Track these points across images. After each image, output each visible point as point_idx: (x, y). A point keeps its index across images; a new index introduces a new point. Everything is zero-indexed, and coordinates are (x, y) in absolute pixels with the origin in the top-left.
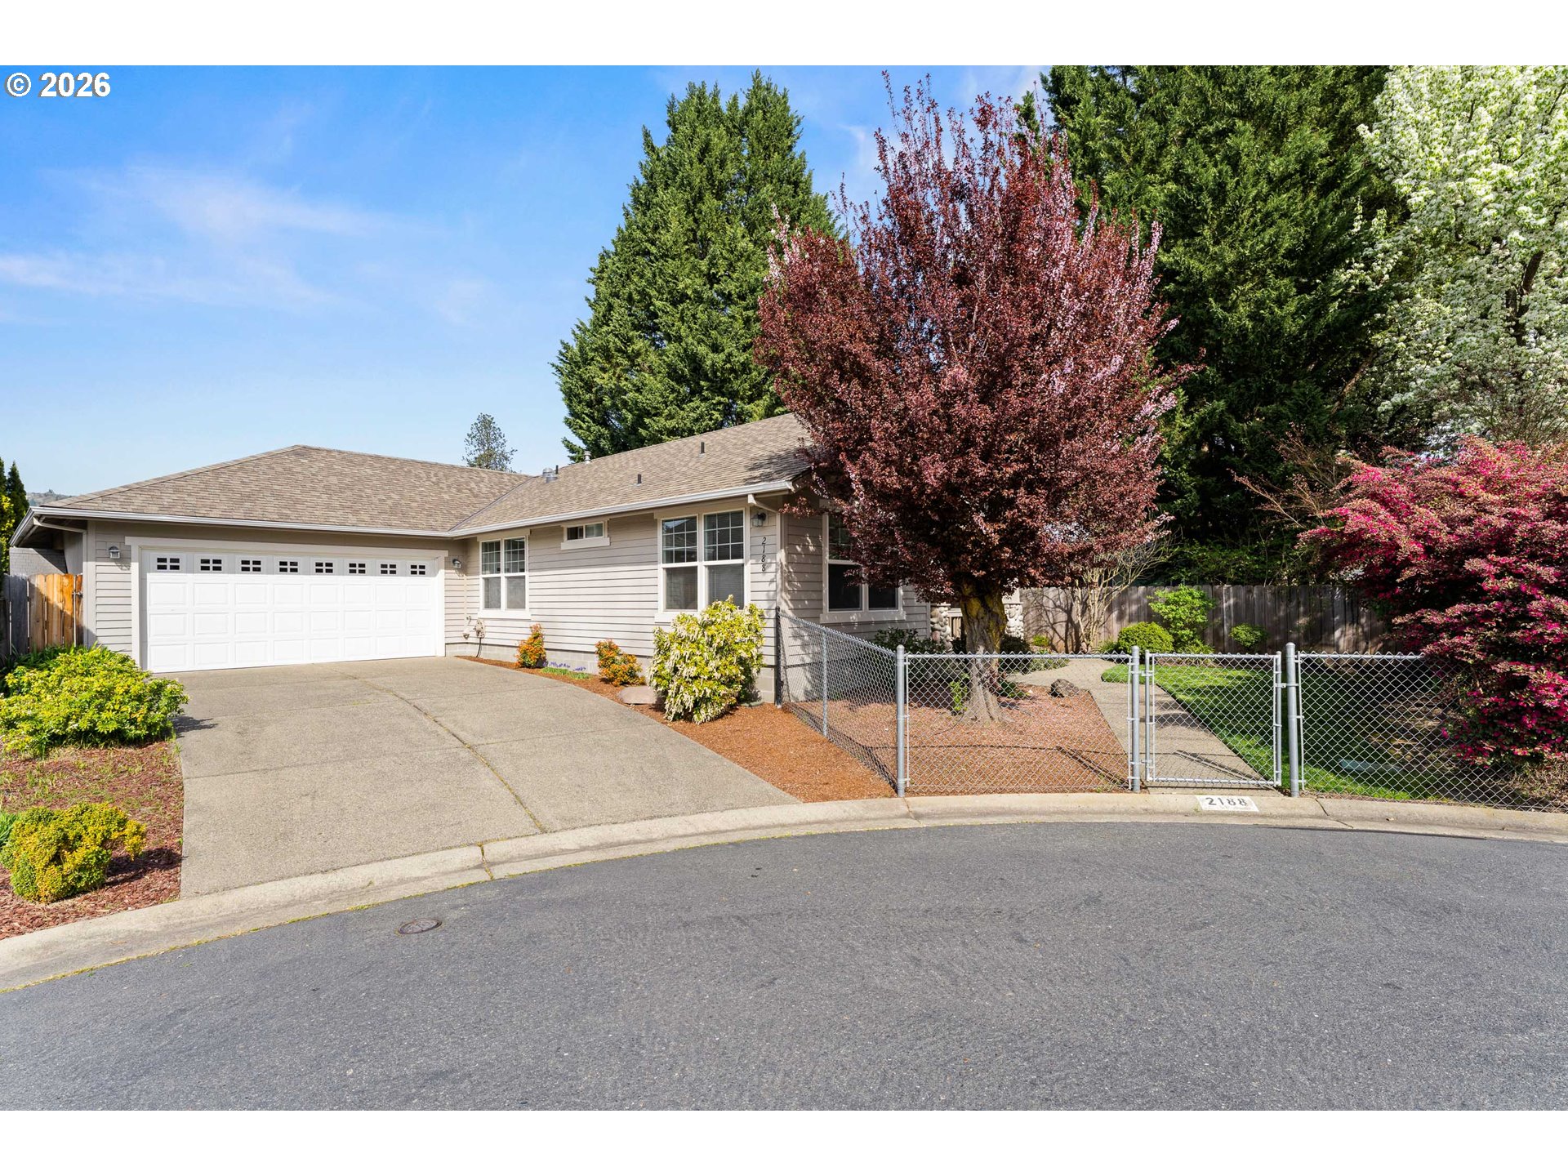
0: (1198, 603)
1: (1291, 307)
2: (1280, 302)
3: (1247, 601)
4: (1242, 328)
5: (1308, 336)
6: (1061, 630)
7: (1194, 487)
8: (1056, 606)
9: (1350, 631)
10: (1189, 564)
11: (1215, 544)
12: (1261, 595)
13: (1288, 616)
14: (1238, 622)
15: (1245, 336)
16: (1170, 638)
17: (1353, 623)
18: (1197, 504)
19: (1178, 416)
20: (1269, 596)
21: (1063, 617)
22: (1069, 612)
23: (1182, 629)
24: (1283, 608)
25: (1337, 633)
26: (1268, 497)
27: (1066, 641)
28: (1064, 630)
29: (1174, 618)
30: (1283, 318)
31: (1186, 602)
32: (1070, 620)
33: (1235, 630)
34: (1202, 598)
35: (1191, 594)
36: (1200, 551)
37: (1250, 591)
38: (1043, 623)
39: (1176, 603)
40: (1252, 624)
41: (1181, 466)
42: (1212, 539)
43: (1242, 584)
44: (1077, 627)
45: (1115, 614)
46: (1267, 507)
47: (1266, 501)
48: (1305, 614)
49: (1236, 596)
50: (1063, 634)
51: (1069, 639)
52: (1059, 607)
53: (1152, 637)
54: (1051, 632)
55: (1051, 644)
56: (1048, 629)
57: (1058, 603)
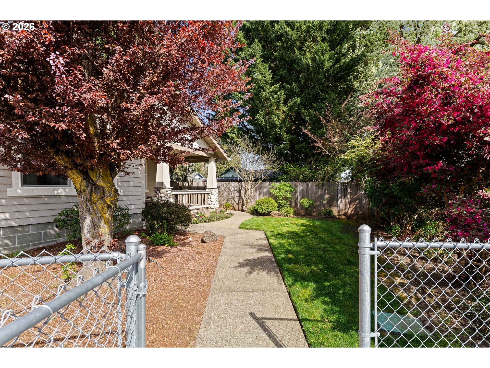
0: (288, 189)
1: (327, 56)
2: (323, 54)
3: (307, 188)
4: (308, 65)
5: (333, 71)
6: (237, 200)
7: (288, 139)
8: (235, 190)
9: (344, 201)
10: (286, 173)
11: (296, 165)
12: (312, 186)
13: (322, 194)
14: (303, 198)
15: (308, 69)
16: (276, 204)
17: (344, 198)
18: (289, 147)
19: (282, 105)
20: (315, 186)
21: (237, 194)
22: (240, 192)
23: (281, 200)
24: (320, 191)
25: (339, 202)
26: (316, 140)
27: (238, 205)
28: (238, 200)
29: (279, 195)
30: (324, 61)
31: (283, 189)
32: (240, 196)
33: (302, 201)
34: (290, 187)
35: (285, 185)
36: (290, 167)
37: (308, 185)
38: (230, 197)
39: (279, 189)
40: (308, 198)
41: (282, 128)
42: (295, 163)
43: (305, 181)
44: (242, 199)
45: (258, 193)
46: (316, 145)
47: (315, 142)
48: (328, 194)
49: (302, 186)
50: (237, 202)
51: (240, 204)
52: (236, 190)
53: (268, 204)
54: (233, 201)
55: (233, 206)
56: (232, 199)
57: (236, 189)
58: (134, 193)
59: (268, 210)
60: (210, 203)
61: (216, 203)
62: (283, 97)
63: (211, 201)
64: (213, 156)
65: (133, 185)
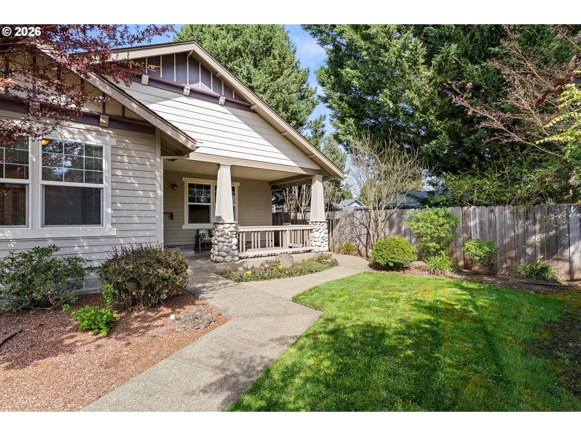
3: (490, 219)
6: (364, 240)
20: (508, 215)
21: (364, 231)
22: (368, 228)
27: (366, 247)
38: (354, 235)
43: (486, 205)
49: (481, 215)
50: (365, 243)
52: (362, 224)
53: (396, 250)
54: (358, 241)
55: (358, 250)
56: (356, 239)
57: (362, 221)
58: (141, 233)
59: (393, 260)
60: (314, 244)
61: (323, 244)
62: (423, 51)
63: (315, 241)
64: (319, 172)
65: (138, 221)
